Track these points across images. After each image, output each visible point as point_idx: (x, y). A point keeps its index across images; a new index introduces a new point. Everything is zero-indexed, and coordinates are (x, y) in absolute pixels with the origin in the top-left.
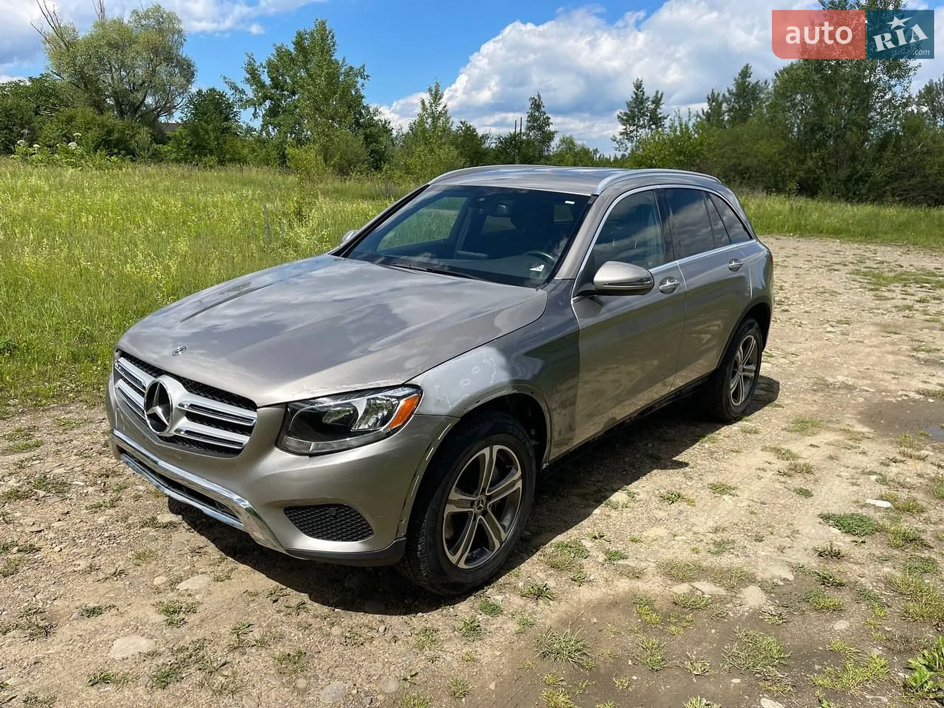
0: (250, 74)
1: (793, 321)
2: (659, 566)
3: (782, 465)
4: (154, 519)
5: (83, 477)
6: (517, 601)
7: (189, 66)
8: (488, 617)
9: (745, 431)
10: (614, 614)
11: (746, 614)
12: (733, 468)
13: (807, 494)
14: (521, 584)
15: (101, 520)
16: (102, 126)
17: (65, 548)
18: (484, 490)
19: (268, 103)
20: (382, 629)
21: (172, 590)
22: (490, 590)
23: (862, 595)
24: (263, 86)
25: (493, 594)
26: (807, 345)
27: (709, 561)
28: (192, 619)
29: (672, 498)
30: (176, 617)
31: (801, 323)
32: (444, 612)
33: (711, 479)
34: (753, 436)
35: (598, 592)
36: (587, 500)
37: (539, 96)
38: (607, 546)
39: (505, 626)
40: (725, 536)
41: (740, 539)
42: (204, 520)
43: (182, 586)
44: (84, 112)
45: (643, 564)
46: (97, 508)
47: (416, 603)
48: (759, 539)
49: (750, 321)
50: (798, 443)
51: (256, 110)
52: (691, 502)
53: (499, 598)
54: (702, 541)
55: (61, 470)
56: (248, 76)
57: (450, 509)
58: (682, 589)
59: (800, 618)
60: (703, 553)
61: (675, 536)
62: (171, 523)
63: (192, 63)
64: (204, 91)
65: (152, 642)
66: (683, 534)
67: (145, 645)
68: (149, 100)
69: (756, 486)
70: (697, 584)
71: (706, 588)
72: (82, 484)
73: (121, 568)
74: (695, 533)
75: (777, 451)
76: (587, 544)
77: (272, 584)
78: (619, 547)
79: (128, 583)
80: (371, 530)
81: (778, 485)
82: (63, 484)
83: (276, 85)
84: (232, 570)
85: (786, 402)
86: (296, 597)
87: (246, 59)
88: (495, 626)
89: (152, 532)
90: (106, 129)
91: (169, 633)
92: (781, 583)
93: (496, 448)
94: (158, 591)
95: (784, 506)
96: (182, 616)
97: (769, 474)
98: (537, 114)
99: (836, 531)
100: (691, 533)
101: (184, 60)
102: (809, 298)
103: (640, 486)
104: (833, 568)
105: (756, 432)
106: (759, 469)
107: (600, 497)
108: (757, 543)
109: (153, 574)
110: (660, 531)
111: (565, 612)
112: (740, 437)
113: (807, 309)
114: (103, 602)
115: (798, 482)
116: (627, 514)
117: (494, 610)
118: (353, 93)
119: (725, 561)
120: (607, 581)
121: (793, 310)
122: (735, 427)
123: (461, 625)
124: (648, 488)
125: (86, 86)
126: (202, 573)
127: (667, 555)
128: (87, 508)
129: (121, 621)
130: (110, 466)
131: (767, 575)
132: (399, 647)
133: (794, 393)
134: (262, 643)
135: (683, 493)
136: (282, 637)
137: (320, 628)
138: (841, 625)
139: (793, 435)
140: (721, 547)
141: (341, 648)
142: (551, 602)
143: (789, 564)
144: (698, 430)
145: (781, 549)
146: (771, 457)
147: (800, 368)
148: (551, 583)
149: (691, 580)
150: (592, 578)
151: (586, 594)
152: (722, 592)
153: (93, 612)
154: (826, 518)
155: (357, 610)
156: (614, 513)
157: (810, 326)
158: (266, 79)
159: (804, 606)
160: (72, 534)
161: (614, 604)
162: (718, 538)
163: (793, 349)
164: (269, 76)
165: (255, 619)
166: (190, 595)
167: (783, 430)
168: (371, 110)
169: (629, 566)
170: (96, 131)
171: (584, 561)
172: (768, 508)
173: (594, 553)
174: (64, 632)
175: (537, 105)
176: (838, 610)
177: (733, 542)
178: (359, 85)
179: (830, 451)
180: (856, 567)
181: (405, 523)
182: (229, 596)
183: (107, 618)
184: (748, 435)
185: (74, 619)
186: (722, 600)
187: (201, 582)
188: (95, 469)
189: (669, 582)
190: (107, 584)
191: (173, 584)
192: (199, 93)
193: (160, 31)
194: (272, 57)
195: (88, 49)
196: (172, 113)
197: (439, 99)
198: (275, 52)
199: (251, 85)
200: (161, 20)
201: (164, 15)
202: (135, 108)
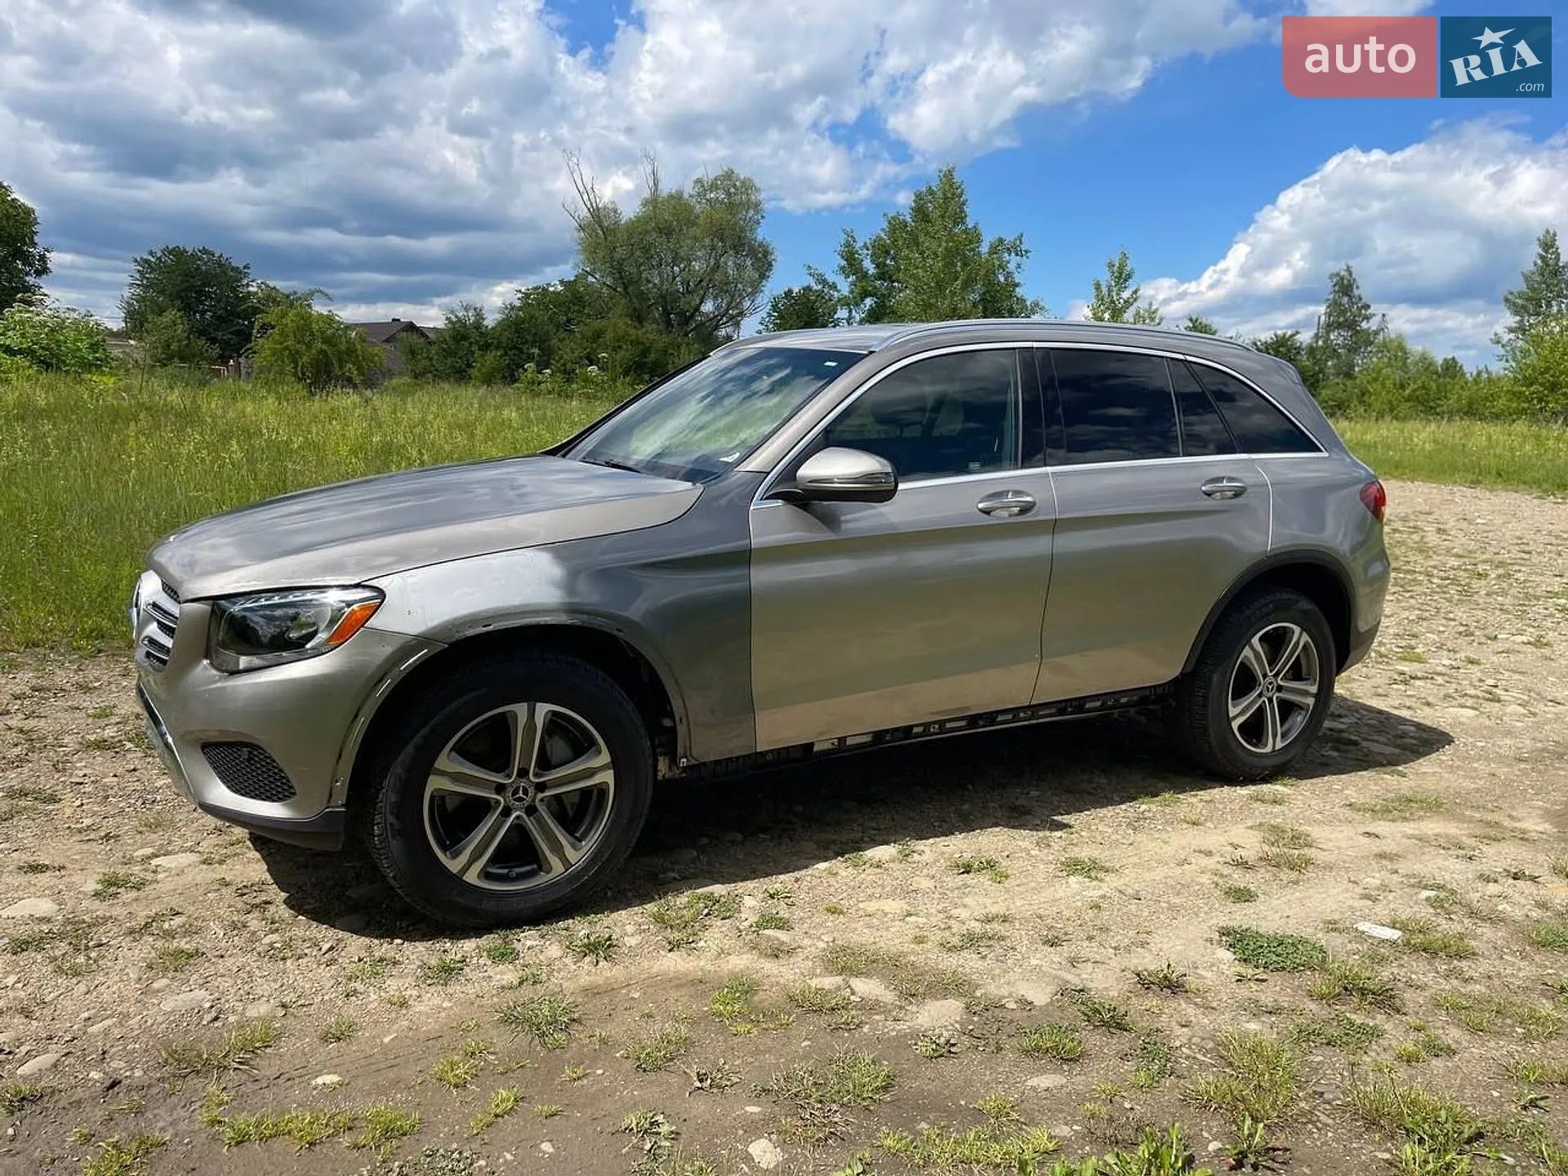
0: (846, 260)
2: (830, 949)
3: (1258, 852)
6: (554, 951)
7: (766, 253)
8: (488, 962)
9: (1257, 798)
10: (677, 994)
11: (894, 1033)
12: (1152, 844)
13: (1246, 897)
16: (636, 343)
18: (523, 771)
19: (869, 301)
20: (330, 946)
21: (144, 863)
22: (528, 933)
24: (865, 275)
25: (528, 939)
27: (923, 956)
28: (127, 895)
30: (112, 890)
33: (1085, 853)
34: (1264, 807)
35: (691, 964)
36: (825, 849)
37: (1348, 270)
38: (778, 909)
39: (498, 977)
40: (998, 928)
41: (1021, 937)
43: (159, 861)
44: (618, 323)
45: (806, 942)
48: (1056, 942)
50: (1344, 828)
51: (850, 312)
52: (1000, 877)
53: (533, 943)
54: (948, 928)
56: (844, 263)
58: (827, 982)
59: (981, 1057)
60: (929, 945)
61: (911, 915)
63: (770, 249)
64: (796, 290)
65: (57, 908)
66: (926, 915)
67: (48, 909)
68: (708, 307)
69: (1160, 873)
70: (856, 980)
71: (866, 988)
74: (949, 917)
75: (1278, 832)
76: (750, 902)
78: (799, 915)
80: (293, 787)
81: (1204, 878)
83: (884, 274)
84: (236, 855)
85: (1423, 770)
87: (843, 238)
88: (483, 974)
90: (641, 347)
91: (85, 903)
92: (1013, 1006)
93: (542, 707)
94: (128, 862)
95: (1172, 907)
96: (121, 890)
97: (1209, 861)
98: (1346, 299)
100: (941, 916)
101: (760, 245)
103: (939, 844)
104: (1146, 1003)
105: (1278, 802)
106: (1201, 852)
107: (851, 849)
108: (1043, 948)
109: (146, 845)
110: (894, 906)
111: (607, 979)
112: (1237, 804)
115: (1253, 878)
116: (867, 876)
117: (506, 956)
118: (1002, 279)
119: (953, 960)
120: (721, 953)
124: (949, 849)
125: (626, 288)
126: (198, 852)
127: (863, 938)
131: (1000, 991)
132: (326, 972)
133: (1466, 759)
134: (168, 934)
135: (1003, 864)
137: (254, 933)
138: (1045, 1080)
139: (1355, 816)
140: (969, 942)
141: (252, 959)
142: (602, 963)
143: (1061, 983)
145: (1077, 962)
146: (1252, 838)
147: (1540, 724)
148: (633, 940)
149: (854, 973)
150: (703, 945)
151: (666, 962)
153: (37, 869)
154: (1231, 934)
156: (846, 872)
158: (869, 266)
161: (696, 982)
164: (873, 262)
166: (155, 872)
167: (1345, 805)
168: (1028, 303)
170: (627, 350)
171: (716, 923)
172: (1138, 905)
173: (745, 915)
175: (1345, 287)
177: (1003, 938)
178: (1011, 267)
179: (1399, 846)
180: (1192, 1011)
181: (342, 784)
184: (1256, 805)
186: (873, 1008)
187: (185, 860)
189: (820, 971)
190: (85, 846)
192: (789, 293)
193: (731, 207)
194: (883, 235)
195: (631, 236)
196: (737, 325)
197: (1126, 280)
198: (885, 225)
199: (847, 277)
200: (732, 190)
201: (738, 183)
202: (686, 318)
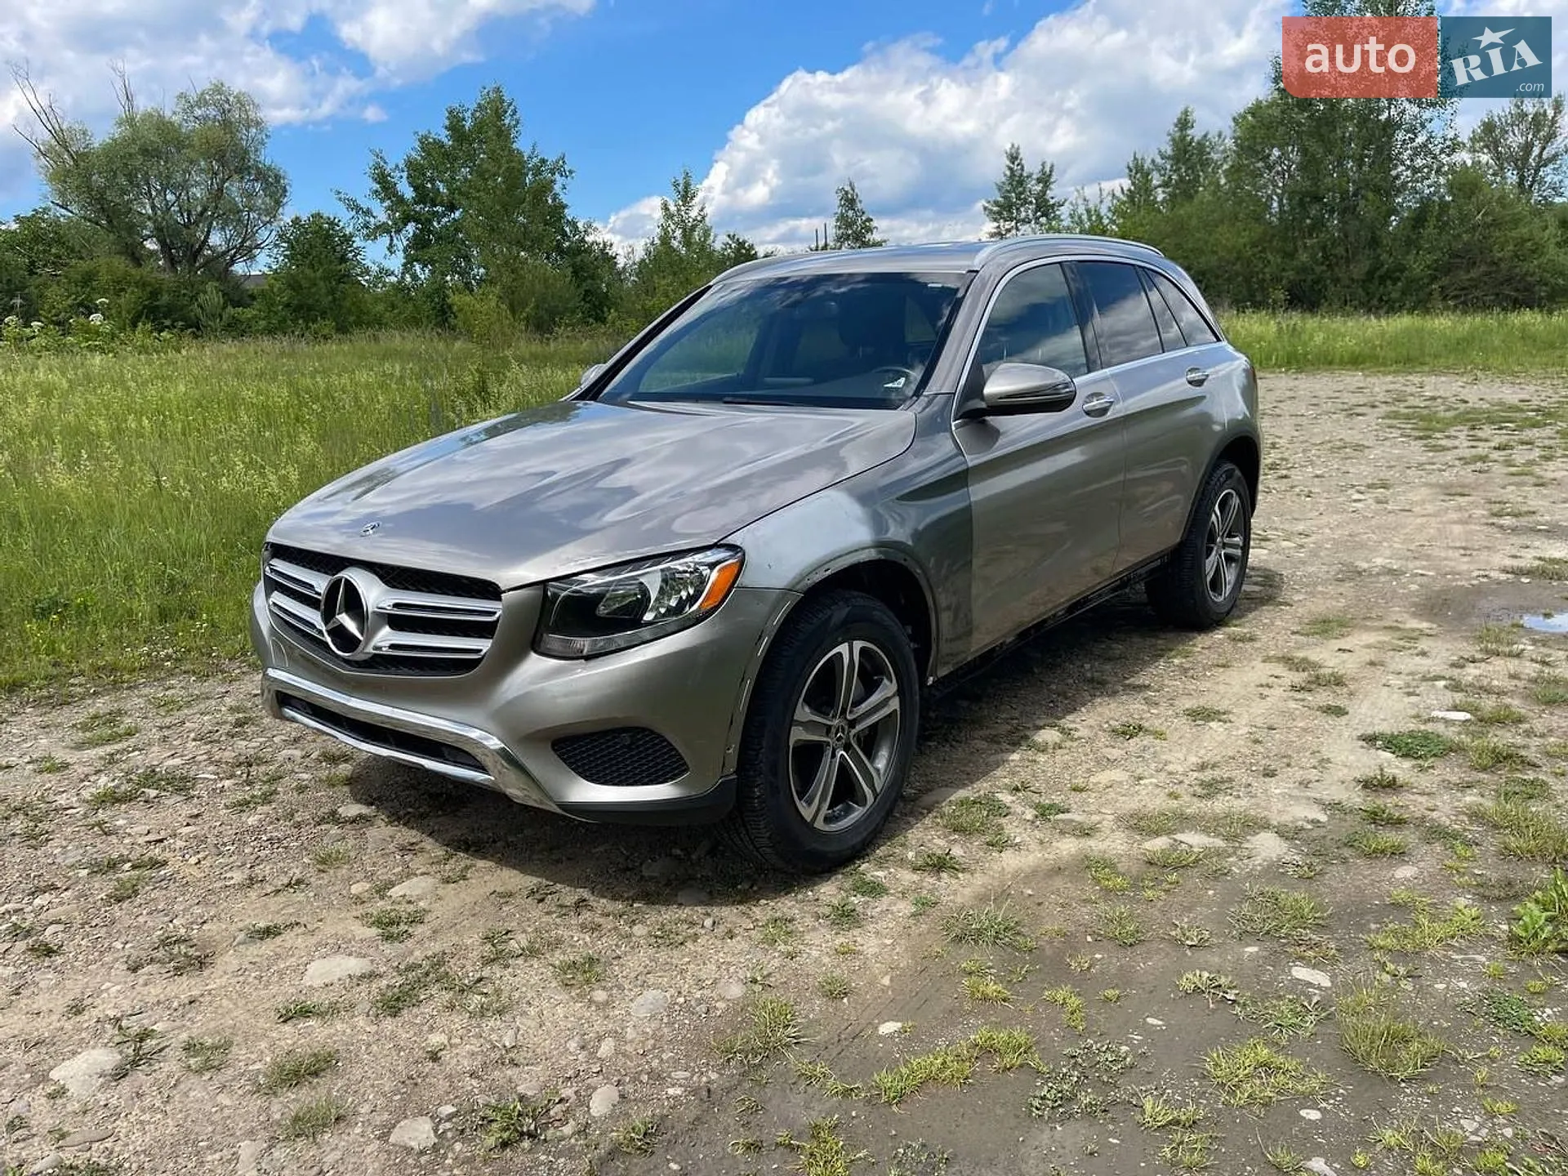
0: (379, 183)
1: (1297, 490)
2: (1119, 819)
3: (1299, 678)
4: (334, 813)
5: (212, 768)
6: (907, 877)
7: (278, 178)
8: (867, 898)
9: (1234, 639)
10: (1058, 883)
11: (1259, 868)
12: (1222, 688)
13: (1339, 712)
14: (911, 855)
15: (252, 820)
16: (142, 284)
17: (204, 859)
18: (844, 711)
19: (411, 228)
20: (708, 922)
21: (382, 898)
22: (864, 866)
23: (1436, 833)
24: (401, 200)
26: (1325, 519)
27: (1195, 807)
28: (419, 930)
29: (1129, 732)
30: (394, 930)
31: (1310, 492)
32: (800, 896)
33: (1188, 703)
34: (1248, 646)
35: (1031, 857)
36: (999, 743)
37: (853, 186)
38: (1036, 798)
39: (894, 909)
40: (1217, 773)
41: (1240, 775)
42: (410, 810)
43: (396, 892)
44: (109, 263)
45: (1095, 818)
46: (243, 805)
47: (755, 888)
48: (1269, 774)
49: (1228, 466)
50: (1318, 650)
51: (392, 240)
52: (1159, 735)
53: (880, 874)
54: (1181, 782)
55: (177, 761)
56: (377, 186)
57: (798, 735)
58: (1159, 844)
59: (1341, 868)
60: (1187, 798)
61: (1140, 779)
62: (361, 816)
63: (282, 172)
64: (304, 218)
65: (366, 961)
66: (1152, 776)
67: (355, 965)
68: (216, 240)
69: (1259, 708)
70: (1179, 837)
71: (1195, 840)
72: (213, 777)
73: (298, 876)
74: (1170, 773)
75: (1288, 661)
76: (1006, 798)
77: (531, 881)
78: (1057, 799)
79: (312, 894)
80: (685, 763)
81: (1292, 705)
82: (183, 779)
83: (422, 196)
84: (467, 868)
85: (1296, 598)
86: (569, 895)
87: (372, 160)
88: (878, 909)
89: (335, 830)
90: (149, 289)
91: (388, 949)
92: (1310, 827)
93: (858, 645)
94: (359, 900)
95: (1304, 730)
96: (403, 927)
97: (1277, 692)
98: (850, 213)
99: (1388, 755)
100: (1163, 775)
101: (269, 169)
102: (1319, 457)
103: (1078, 720)
104: (1388, 801)
105: (1251, 639)
106: (1262, 686)
107: (1018, 738)
108: (1267, 780)
109: (349, 881)
110: (1116, 775)
111: (982, 886)
112: (1228, 647)
113: (1318, 472)
114: (279, 920)
115: (1323, 697)
116: (1061, 757)
117: (875, 890)
118: (550, 201)
119: (1220, 805)
120: (1042, 842)
121: (1296, 476)
122: (1219, 635)
123: (827, 911)
124: (1091, 722)
125: (110, 222)
126: (422, 874)
127: (1130, 805)
128: (227, 807)
129: (313, 940)
130: (252, 752)
131: (1286, 818)
132: (738, 944)
133: (1307, 586)
134: (531, 952)
135: (1146, 725)
136: (559, 942)
137: (616, 928)
138: (1405, 872)
139: (1311, 640)
140: (1211, 789)
141: (651, 951)
142: (960, 875)
143: (1317, 801)
144: (1160, 642)
145: (1305, 784)
146: (1279, 669)
147: (1314, 554)
148: (957, 851)
149: (1170, 832)
150: (1018, 840)
151: (1010, 861)
152: (1219, 843)
153: (268, 932)
154: (1370, 740)
155: (667, 902)
156: (1042, 758)
157: (1325, 495)
158: (408, 193)
159: (1347, 852)
160: (212, 840)
161: (1057, 870)
162: (1207, 775)
163: (1301, 527)
164: (410, 184)
165: (514, 924)
166: (409, 902)
167: (1293, 633)
168: (580, 225)
169: (1073, 821)
170: (133, 292)
171: (1003, 821)
172: (1281, 734)
173: (1019, 809)
174: (228, 961)
175: (850, 201)
176: (1398, 854)
177: (1230, 780)
178: (557, 188)
179: (1371, 655)
180: (1420, 799)
181: (733, 752)
182: (468, 900)
183: (289, 938)
184: (1240, 645)
185: (239, 944)
186: (1219, 853)
187: (423, 884)
188: (228, 755)
189: (1138, 837)
190: (281, 898)
191: (382, 890)
192: (296, 221)
193: (227, 124)
194: (413, 154)
195: (111, 161)
196: (253, 258)
197: (692, 199)
198: (417, 144)
199: (382, 201)
200: (227, 106)
201: (231, 99)
202: (194, 252)
